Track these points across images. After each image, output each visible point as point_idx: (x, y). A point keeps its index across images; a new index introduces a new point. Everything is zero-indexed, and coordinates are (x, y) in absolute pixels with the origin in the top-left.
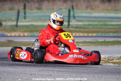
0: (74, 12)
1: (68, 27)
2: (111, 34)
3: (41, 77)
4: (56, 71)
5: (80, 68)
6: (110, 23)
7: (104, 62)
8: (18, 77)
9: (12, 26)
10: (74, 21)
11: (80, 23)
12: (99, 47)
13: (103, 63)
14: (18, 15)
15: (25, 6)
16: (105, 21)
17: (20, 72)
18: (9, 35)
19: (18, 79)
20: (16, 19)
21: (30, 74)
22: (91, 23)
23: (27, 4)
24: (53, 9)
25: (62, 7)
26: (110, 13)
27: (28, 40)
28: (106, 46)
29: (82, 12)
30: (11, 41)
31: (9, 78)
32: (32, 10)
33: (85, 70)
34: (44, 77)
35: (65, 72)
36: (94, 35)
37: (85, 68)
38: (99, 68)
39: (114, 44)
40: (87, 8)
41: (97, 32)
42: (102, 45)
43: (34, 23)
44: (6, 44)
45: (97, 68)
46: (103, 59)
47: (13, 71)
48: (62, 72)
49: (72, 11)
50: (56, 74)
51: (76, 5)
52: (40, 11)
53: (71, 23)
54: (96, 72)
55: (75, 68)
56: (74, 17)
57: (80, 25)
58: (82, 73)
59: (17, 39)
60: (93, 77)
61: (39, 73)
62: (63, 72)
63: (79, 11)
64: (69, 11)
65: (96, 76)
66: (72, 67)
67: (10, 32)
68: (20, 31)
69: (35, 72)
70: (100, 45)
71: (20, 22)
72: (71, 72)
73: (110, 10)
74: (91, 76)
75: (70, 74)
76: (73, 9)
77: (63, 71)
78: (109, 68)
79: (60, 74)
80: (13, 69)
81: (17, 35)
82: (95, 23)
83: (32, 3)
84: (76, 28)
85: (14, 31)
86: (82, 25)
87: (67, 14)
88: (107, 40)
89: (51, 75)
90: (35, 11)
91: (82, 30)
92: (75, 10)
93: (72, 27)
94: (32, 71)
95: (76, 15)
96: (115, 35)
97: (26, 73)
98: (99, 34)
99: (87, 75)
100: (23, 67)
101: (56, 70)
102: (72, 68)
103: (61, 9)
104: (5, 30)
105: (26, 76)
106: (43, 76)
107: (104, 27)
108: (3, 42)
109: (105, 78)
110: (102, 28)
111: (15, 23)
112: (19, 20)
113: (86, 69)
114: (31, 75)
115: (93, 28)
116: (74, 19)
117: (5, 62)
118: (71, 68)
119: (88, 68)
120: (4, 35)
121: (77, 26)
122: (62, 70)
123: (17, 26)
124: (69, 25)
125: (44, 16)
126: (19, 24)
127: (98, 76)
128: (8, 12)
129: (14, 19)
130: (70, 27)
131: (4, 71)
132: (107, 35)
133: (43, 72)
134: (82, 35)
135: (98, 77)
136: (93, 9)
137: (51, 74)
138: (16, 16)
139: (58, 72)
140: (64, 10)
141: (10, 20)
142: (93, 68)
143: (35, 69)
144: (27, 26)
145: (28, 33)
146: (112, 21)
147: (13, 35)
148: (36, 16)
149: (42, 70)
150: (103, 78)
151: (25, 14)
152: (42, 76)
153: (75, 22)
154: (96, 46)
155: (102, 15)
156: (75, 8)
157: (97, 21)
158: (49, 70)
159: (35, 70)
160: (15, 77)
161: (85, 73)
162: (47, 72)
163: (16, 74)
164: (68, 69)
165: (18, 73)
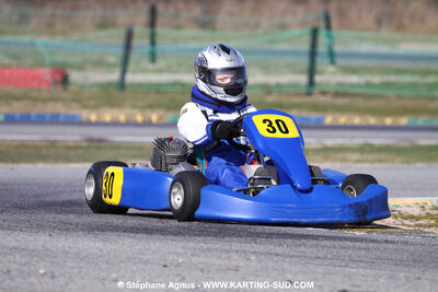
0: (330, 37)
1: (309, 94)
3: (200, 274)
4: (255, 253)
5: (342, 243)
7: (433, 222)
8: (114, 275)
9: (105, 87)
10: (331, 69)
11: (354, 79)
12: (419, 165)
13: (430, 226)
14: (128, 46)
15: (153, 12)
17: (125, 257)
18: (93, 118)
19: (116, 280)
20: (120, 60)
21: (162, 263)
22: (392, 78)
23: (160, 8)
24: (257, 26)
25: (289, 19)
29: (363, 40)
30: (101, 141)
31: (83, 278)
32: (179, 27)
33: (363, 252)
34: (211, 275)
35: (287, 259)
36: (404, 121)
37: (363, 245)
38: (412, 244)
40: (379, 22)
41: (415, 112)
42: (431, 159)
43: (185, 77)
44: (80, 152)
46: (431, 212)
47: (100, 250)
48: (275, 259)
49: (322, 34)
50: (254, 264)
51: (342, 13)
52: (207, 33)
53: (318, 79)
54: (402, 261)
55: (327, 243)
56: (332, 56)
57: (352, 85)
58: (351, 264)
59: (122, 135)
60: (390, 277)
61: (194, 259)
62: (280, 258)
63: (348, 34)
64: (315, 33)
65: (402, 274)
66: (315, 237)
67: (96, 107)
68: (134, 106)
69: (179, 255)
71: (135, 72)
72: (310, 258)
74: (382, 272)
75: (304, 264)
76: (328, 27)
77: (282, 256)
79: (270, 265)
80: (99, 244)
81: (122, 118)
82: (408, 78)
84: (337, 94)
85: (111, 103)
86: (358, 85)
87: (305, 46)
89: (237, 269)
90: (191, 32)
91: (360, 102)
92: (335, 32)
93: (324, 93)
94: (170, 253)
95: (338, 48)
97: (145, 258)
98: (421, 121)
99: (368, 271)
100: (139, 236)
101: (256, 250)
102: (315, 242)
103: (283, 27)
104: (79, 100)
105: (144, 270)
106: (209, 271)
108: (71, 144)
109: (433, 280)
110: (433, 99)
111: (114, 76)
112: (131, 66)
113: (368, 249)
114: (165, 266)
116: (332, 62)
117: (72, 216)
118: (312, 242)
119: (374, 245)
120: (74, 117)
121: (341, 89)
122: (279, 250)
123: (122, 85)
124: (311, 83)
126: (130, 78)
127: (409, 275)
128: (92, 34)
129: (112, 59)
130: (316, 90)
131: (66, 253)
133: (207, 256)
134: (357, 120)
135: (407, 278)
136: (400, 28)
137: (235, 263)
138: (120, 51)
139: (262, 257)
140: (295, 32)
141: (99, 64)
142: (391, 246)
143: (180, 244)
144: (158, 88)
145: (161, 112)
147: (107, 118)
149: (203, 251)
150: (426, 282)
151: (153, 43)
152: (202, 270)
153: (334, 73)
154: (407, 162)
155: (434, 48)
156: (334, 23)
157: (413, 72)
158: (232, 251)
159: (179, 250)
160: (105, 274)
161: (362, 264)
162: (221, 258)
163: (108, 263)
164: (300, 246)
165: (116, 257)
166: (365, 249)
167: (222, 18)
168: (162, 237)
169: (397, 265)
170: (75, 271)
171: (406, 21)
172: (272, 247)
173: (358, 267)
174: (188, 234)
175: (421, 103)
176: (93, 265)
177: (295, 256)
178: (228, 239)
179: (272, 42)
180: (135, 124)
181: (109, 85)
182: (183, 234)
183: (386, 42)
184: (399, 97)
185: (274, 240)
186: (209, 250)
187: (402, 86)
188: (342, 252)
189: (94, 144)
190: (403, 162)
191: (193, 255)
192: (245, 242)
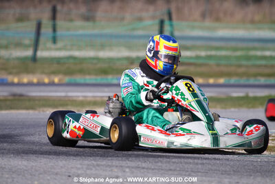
0: (171, 26)
2: (262, 81)
4: (128, 167)
5: (186, 160)
6: (259, 53)
9: (23, 60)
11: (188, 53)
12: (233, 109)
14: (38, 33)
15: (54, 11)
16: (248, 49)
17: (42, 170)
18: (16, 80)
20: (33, 42)
21: (67, 174)
22: (213, 53)
23: (59, 8)
24: (123, 19)
25: (144, 14)
26: (260, 29)
27: (63, 94)
28: (249, 108)
29: (193, 28)
30: (21, 95)
32: (71, 20)
33: (200, 166)
35: (150, 171)
36: (222, 81)
37: (200, 161)
38: (232, 160)
40: (203, 16)
41: (229, 75)
42: (240, 106)
43: (77, 54)
44: (8, 103)
45: (228, 160)
47: (26, 166)
48: (142, 171)
49: (167, 23)
51: (179, 10)
52: (90, 24)
54: (226, 171)
55: (176, 160)
57: (187, 57)
58: (193, 174)
59: (35, 92)
60: (219, 182)
61: (88, 172)
62: (145, 170)
63: (184, 23)
64: (162, 23)
66: (169, 157)
67: (18, 74)
68: (43, 73)
69: (79, 169)
71: (42, 50)
72: (165, 170)
73: (260, 22)
74: (213, 179)
75: (162, 174)
76: (170, 19)
77: (147, 169)
78: (257, 161)
80: (25, 163)
81: (35, 81)
82: (223, 53)
83: (72, 5)
85: (28, 71)
86: (191, 58)
87: (156, 32)
88: (253, 93)
90: (79, 23)
91: (192, 69)
92: (175, 23)
94: (72, 168)
95: (177, 34)
96: (272, 81)
97: (56, 171)
98: (233, 81)
99: (204, 178)
100: (51, 157)
101: (129, 165)
102: (168, 160)
103: (140, 19)
104: (6, 69)
105: (56, 179)
107: (244, 63)
108: (1, 98)
110: (240, 66)
111: (29, 53)
112: (41, 46)
114: (69, 176)
118: (165, 160)
119: (207, 161)
120: (3, 80)
122: (144, 165)
123: (34, 59)
125: (101, 36)
126: (40, 54)
127: (231, 180)
128: (14, 25)
129: (27, 42)
131: (3, 168)
132: (252, 81)
133: (96, 169)
135: (230, 182)
136: (218, 19)
137: (116, 174)
138: (33, 36)
139: (133, 170)
140: (148, 23)
141: (19, 45)
142: (218, 162)
143: (78, 162)
144: (58, 61)
145: (61, 76)
146: (263, 49)
147: (25, 80)
148: (81, 35)
149: (94, 166)
151: (54, 30)
154: (225, 108)
155: (240, 33)
156: (174, 16)
157: (227, 49)
158: (113, 166)
159: (79, 166)
160: (30, 182)
161: (200, 174)
162: (106, 170)
163: (31, 175)
164: (158, 162)
165: (37, 171)
166: (201, 164)
167: (99, 14)
168: (66, 157)
169: (222, 174)
170: (9, 180)
171: (221, 15)
172: (140, 163)
174: (83, 155)
175: (232, 69)
176: (20, 176)
177: (155, 169)
178: (110, 158)
179: (134, 29)
180: (44, 84)
181: (26, 58)
182: (80, 156)
183: (209, 29)
184: (218, 65)
185: (141, 159)
186: (98, 165)
187: (220, 58)
188: (186, 166)
189: (17, 98)
190: (222, 108)
191: (87, 169)
192: (122, 160)
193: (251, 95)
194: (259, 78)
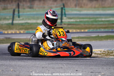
1: (61, 24)
2: (102, 30)
4: (64, 64)
7: (105, 55)
8: (31, 70)
11: (72, 20)
14: (14, 14)
18: (6, 32)
22: (82, 20)
28: (100, 41)
34: (56, 69)
36: (87, 30)
38: (103, 60)
39: (108, 39)
41: (89, 28)
42: (96, 40)
50: (65, 66)
53: (63, 21)
54: (103, 64)
57: (72, 22)
60: (103, 68)
61: (49, 66)
64: (62, 9)
65: (105, 68)
67: (7, 30)
68: (16, 29)
70: (94, 40)
74: (100, 67)
76: (64, 7)
77: (72, 64)
79: (70, 66)
81: (14, 32)
84: (68, 24)
85: (10, 29)
86: (74, 22)
88: (101, 35)
89: (62, 68)
91: (74, 26)
93: (65, 24)
96: (106, 30)
97: (37, 66)
98: (91, 30)
107: (94, 23)
110: (93, 25)
114: (43, 68)
115: (85, 24)
116: (65, 16)
120: (1, 32)
122: (70, 63)
127: (107, 68)
130: (63, 23)
132: (98, 30)
137: (61, 66)
139: (67, 65)
142: (98, 61)
144: (22, 24)
145: (23, 30)
147: (10, 32)
149: (51, 64)
152: (53, 68)
153: (66, 19)
158: (58, 63)
159: (45, 64)
162: (56, 65)
166: (92, 62)
173: (93, 66)
175: (90, 26)
187: (85, 22)
192: (61, 61)
193: (100, 35)
194: (101, 29)
